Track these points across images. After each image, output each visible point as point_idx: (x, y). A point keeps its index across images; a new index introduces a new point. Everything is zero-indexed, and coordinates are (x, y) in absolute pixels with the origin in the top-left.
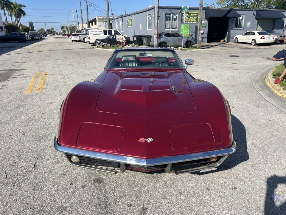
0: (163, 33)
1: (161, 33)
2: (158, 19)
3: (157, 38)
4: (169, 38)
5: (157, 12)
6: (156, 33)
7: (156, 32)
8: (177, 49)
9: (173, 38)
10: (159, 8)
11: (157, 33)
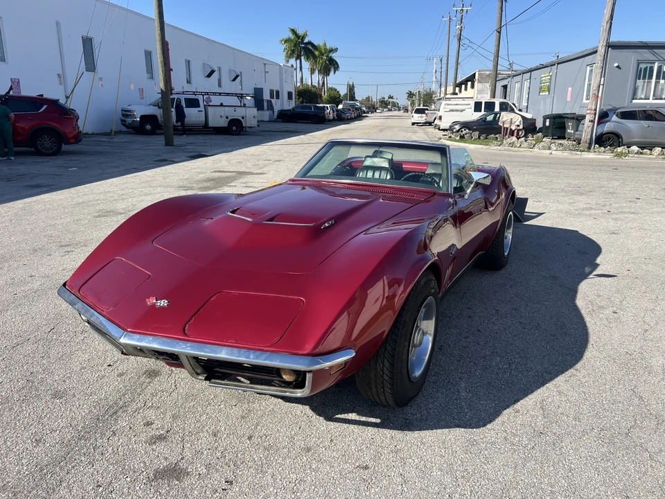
0: (614, 110)
1: (609, 110)
2: (603, 74)
3: (592, 121)
4: (631, 124)
5: (602, 58)
6: (591, 110)
7: (593, 107)
8: (648, 152)
9: (645, 123)
10: (611, 46)
11: (596, 110)
